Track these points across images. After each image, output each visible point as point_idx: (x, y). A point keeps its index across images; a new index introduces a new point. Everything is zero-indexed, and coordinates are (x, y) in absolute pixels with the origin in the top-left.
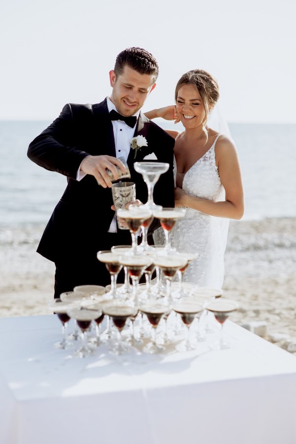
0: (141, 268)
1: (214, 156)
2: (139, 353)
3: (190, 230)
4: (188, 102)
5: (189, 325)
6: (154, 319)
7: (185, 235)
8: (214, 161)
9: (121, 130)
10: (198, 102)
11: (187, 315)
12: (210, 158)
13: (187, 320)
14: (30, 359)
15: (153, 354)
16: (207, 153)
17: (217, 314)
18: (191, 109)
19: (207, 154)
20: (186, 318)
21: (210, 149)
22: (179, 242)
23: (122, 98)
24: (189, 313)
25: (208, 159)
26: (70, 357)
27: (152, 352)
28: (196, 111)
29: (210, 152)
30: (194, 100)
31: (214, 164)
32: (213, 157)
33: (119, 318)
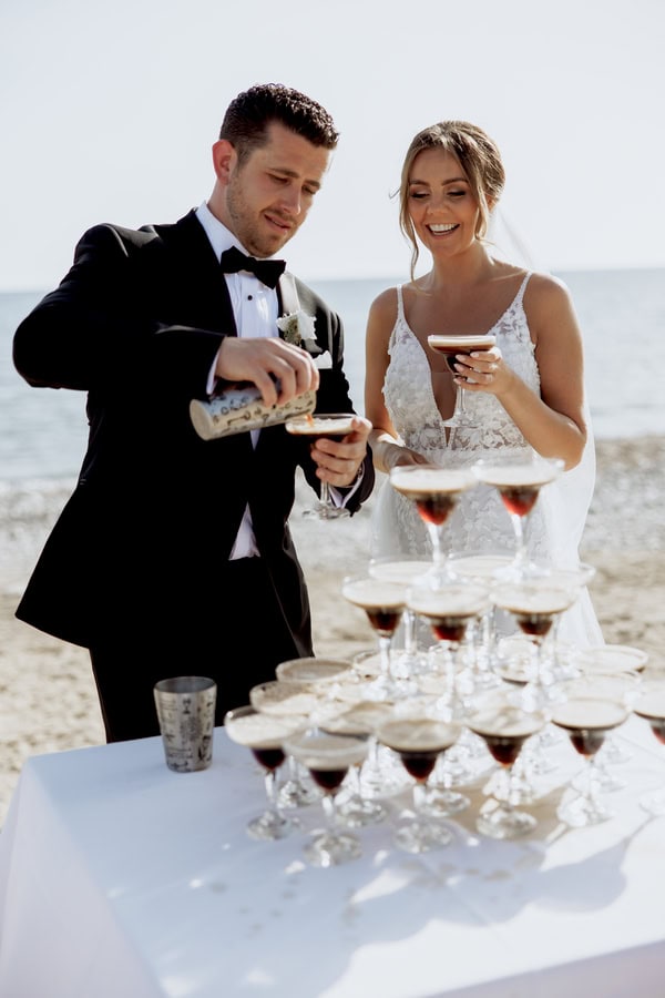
0: (464, 622)
1: (525, 320)
2: (473, 842)
3: (489, 504)
4: (437, 189)
5: (591, 757)
6: (505, 750)
7: (477, 516)
8: (526, 331)
9: (250, 298)
10: (462, 185)
11: (585, 734)
12: (514, 325)
13: (587, 744)
14: (196, 883)
15: (507, 839)
16: (507, 315)
17: (657, 724)
18: (448, 208)
19: (507, 317)
20: (584, 741)
21: (513, 307)
22: (465, 536)
23: (263, 211)
24: (591, 730)
25: (512, 328)
26: (297, 866)
27: (501, 834)
28: (462, 209)
29: (513, 312)
30: (454, 181)
31: (526, 338)
32: (523, 322)
33: (418, 756)
